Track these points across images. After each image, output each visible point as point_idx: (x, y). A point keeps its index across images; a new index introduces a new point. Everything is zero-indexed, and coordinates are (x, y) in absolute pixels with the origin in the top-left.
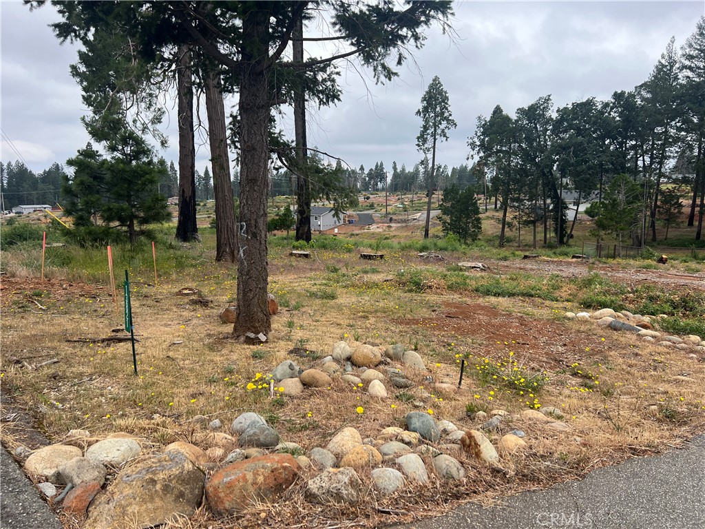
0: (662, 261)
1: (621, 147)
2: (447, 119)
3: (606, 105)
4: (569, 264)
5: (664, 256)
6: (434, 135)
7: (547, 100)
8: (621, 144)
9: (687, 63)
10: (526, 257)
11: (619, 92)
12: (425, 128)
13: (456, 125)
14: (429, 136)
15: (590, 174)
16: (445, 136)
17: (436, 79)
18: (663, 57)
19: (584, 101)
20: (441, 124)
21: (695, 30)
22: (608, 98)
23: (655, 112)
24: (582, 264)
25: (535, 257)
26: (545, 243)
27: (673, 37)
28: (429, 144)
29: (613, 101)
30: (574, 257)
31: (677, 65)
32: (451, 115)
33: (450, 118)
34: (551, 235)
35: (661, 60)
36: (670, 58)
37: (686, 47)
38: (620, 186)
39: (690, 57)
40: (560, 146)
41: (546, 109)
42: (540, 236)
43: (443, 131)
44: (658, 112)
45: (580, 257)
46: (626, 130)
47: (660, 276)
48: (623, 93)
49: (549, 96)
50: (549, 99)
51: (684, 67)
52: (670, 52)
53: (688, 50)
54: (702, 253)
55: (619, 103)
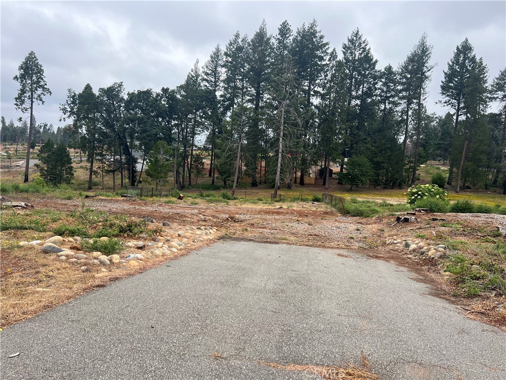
0: (180, 198)
2: (42, 87)
3: (158, 95)
5: (181, 195)
6: (31, 98)
10: (87, 197)
12: (23, 91)
13: (51, 93)
14: (26, 98)
15: (148, 140)
16: (41, 100)
17: (32, 53)
18: (192, 71)
19: (146, 90)
20: (37, 90)
22: (159, 91)
25: (94, 196)
26: (122, 186)
28: (27, 104)
29: (162, 93)
30: (122, 196)
31: (200, 78)
32: (46, 84)
33: (45, 86)
34: (126, 180)
35: (191, 73)
36: (196, 72)
37: (205, 67)
38: (160, 149)
40: (129, 119)
42: (118, 182)
43: (39, 96)
45: (126, 196)
46: (171, 113)
48: (167, 89)
50: (121, 85)
51: (204, 80)
52: (196, 68)
53: (206, 69)
54: (205, 193)
55: (166, 95)
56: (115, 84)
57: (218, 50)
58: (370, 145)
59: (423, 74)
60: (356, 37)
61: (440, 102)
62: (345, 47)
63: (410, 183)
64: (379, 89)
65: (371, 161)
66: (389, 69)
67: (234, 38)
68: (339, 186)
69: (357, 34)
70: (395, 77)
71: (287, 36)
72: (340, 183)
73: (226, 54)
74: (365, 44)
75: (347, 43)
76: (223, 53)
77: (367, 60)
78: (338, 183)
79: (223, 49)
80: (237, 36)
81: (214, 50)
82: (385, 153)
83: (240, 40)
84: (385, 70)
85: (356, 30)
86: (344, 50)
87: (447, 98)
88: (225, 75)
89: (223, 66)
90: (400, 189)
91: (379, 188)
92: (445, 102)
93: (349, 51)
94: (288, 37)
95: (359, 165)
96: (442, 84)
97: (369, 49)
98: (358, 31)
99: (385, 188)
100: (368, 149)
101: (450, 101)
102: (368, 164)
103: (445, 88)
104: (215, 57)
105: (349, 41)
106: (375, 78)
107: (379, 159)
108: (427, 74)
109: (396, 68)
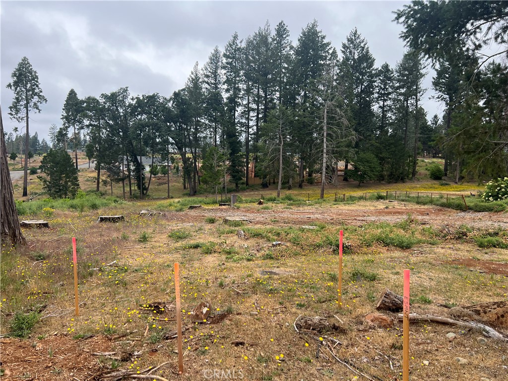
5: (261, 200)
6: (26, 107)
7: (125, 90)
11: (177, 92)
12: (18, 100)
14: (22, 107)
16: (37, 108)
17: (25, 59)
19: (151, 95)
20: (33, 98)
21: (208, 60)
27: (197, 62)
28: (23, 114)
29: (174, 97)
31: (201, 80)
32: (41, 92)
35: (191, 75)
36: (196, 75)
37: (204, 69)
38: (213, 155)
39: (207, 76)
40: (141, 124)
41: (125, 97)
43: (35, 104)
49: (127, 88)
52: (196, 71)
57: (216, 51)
59: (418, 71)
60: (355, 37)
62: (344, 46)
63: (411, 176)
65: (377, 156)
66: (386, 67)
67: (232, 39)
68: (345, 183)
70: (392, 75)
71: (284, 36)
73: (225, 55)
74: (364, 43)
75: (346, 42)
76: (222, 54)
77: (366, 58)
78: (344, 180)
80: (235, 37)
81: (213, 52)
83: (238, 42)
84: (382, 68)
86: (343, 50)
88: (225, 77)
89: (224, 68)
92: (438, 98)
93: (348, 50)
95: (368, 162)
96: (433, 80)
97: (368, 48)
98: (356, 31)
100: (372, 145)
101: (442, 96)
102: (376, 160)
103: (436, 84)
105: (348, 40)
106: (372, 76)
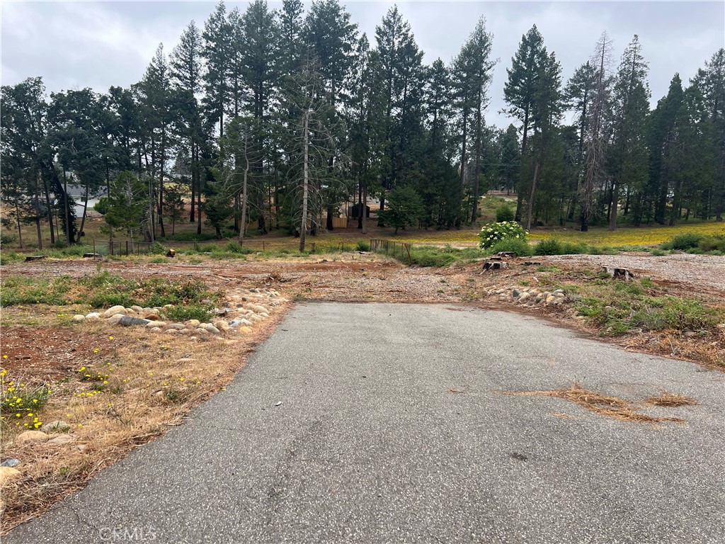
0: (170, 254)
1: (124, 144)
3: (104, 99)
4: (80, 263)
5: (172, 250)
7: (38, 82)
8: (123, 140)
9: (176, 71)
10: (29, 259)
11: (116, 87)
15: (95, 169)
18: (154, 61)
19: (81, 90)
21: (179, 42)
22: (106, 92)
23: (152, 113)
24: (95, 262)
25: (40, 258)
26: (53, 241)
27: (161, 44)
29: (111, 95)
30: (85, 256)
31: (167, 72)
34: (59, 233)
35: (152, 63)
36: (161, 63)
37: (174, 55)
38: (125, 182)
39: (178, 66)
40: (58, 135)
41: (37, 92)
42: (46, 235)
44: (154, 113)
45: (92, 256)
46: (127, 128)
47: (170, 269)
48: (119, 90)
49: (40, 78)
50: (39, 82)
51: (173, 75)
52: (160, 57)
53: (175, 59)
54: (202, 246)
55: (117, 99)
56: (29, 79)
57: (192, 29)
58: (418, 172)
59: (482, 72)
60: (394, 18)
61: (504, 111)
62: (379, 32)
63: (470, 221)
64: (427, 92)
65: (421, 192)
66: (439, 64)
67: (216, 11)
68: (380, 229)
69: (395, 14)
70: (447, 77)
71: (296, 12)
72: (381, 225)
73: (205, 36)
74: (406, 28)
75: (381, 25)
76: (201, 34)
77: (410, 51)
78: (379, 225)
79: (201, 28)
80: (221, 9)
81: (187, 30)
82: (438, 182)
83: (226, 16)
84: (434, 66)
85: (394, 8)
86: (378, 36)
87: (513, 106)
88: (206, 68)
89: (202, 55)
90: (458, 229)
91: (431, 229)
92: (511, 112)
93: (385, 38)
94: (298, 14)
95: (406, 199)
96: (505, 87)
97: (412, 36)
98: (396, 9)
99: (439, 229)
100: (415, 176)
101: (516, 109)
102: (417, 197)
103: (509, 93)
104: (189, 40)
105: (385, 23)
106: (421, 77)
107: (430, 190)
108: (488, 73)
109: (448, 64)
